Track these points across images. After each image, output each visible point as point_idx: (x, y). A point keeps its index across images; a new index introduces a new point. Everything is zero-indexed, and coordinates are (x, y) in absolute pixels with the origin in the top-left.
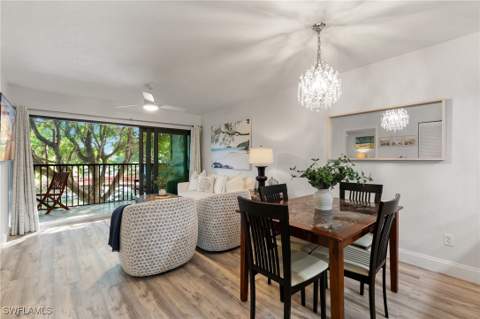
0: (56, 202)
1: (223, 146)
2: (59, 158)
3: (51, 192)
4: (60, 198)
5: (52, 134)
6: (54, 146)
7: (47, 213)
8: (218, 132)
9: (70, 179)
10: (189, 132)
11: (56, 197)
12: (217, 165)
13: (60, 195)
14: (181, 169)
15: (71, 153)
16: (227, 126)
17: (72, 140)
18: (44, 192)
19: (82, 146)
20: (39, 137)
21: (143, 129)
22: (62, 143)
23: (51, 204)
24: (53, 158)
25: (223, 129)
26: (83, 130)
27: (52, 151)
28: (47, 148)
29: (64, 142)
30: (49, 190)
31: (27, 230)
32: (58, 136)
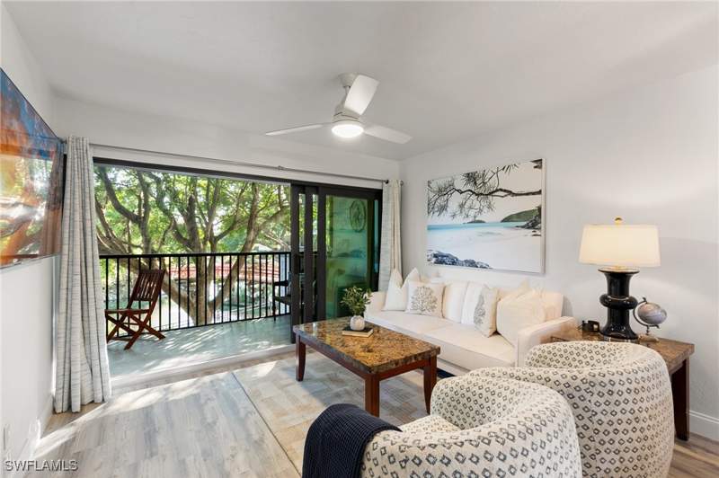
0: (142, 325)
1: (459, 220)
2: (147, 241)
3: (135, 305)
4: (148, 318)
5: (137, 202)
6: (140, 221)
7: (128, 347)
8: (447, 190)
9: (166, 279)
10: (378, 194)
11: (143, 317)
12: (441, 259)
13: (150, 312)
14: (361, 264)
15: (166, 232)
16: (471, 177)
17: (166, 212)
18: (123, 306)
19: (180, 220)
20: (119, 208)
21: (299, 187)
22: (151, 215)
23: (135, 328)
24: (138, 240)
25: (460, 183)
26: (181, 196)
27: (137, 228)
28: (130, 224)
29: (155, 215)
30: (131, 300)
31: (87, 400)
32: (146, 206)
